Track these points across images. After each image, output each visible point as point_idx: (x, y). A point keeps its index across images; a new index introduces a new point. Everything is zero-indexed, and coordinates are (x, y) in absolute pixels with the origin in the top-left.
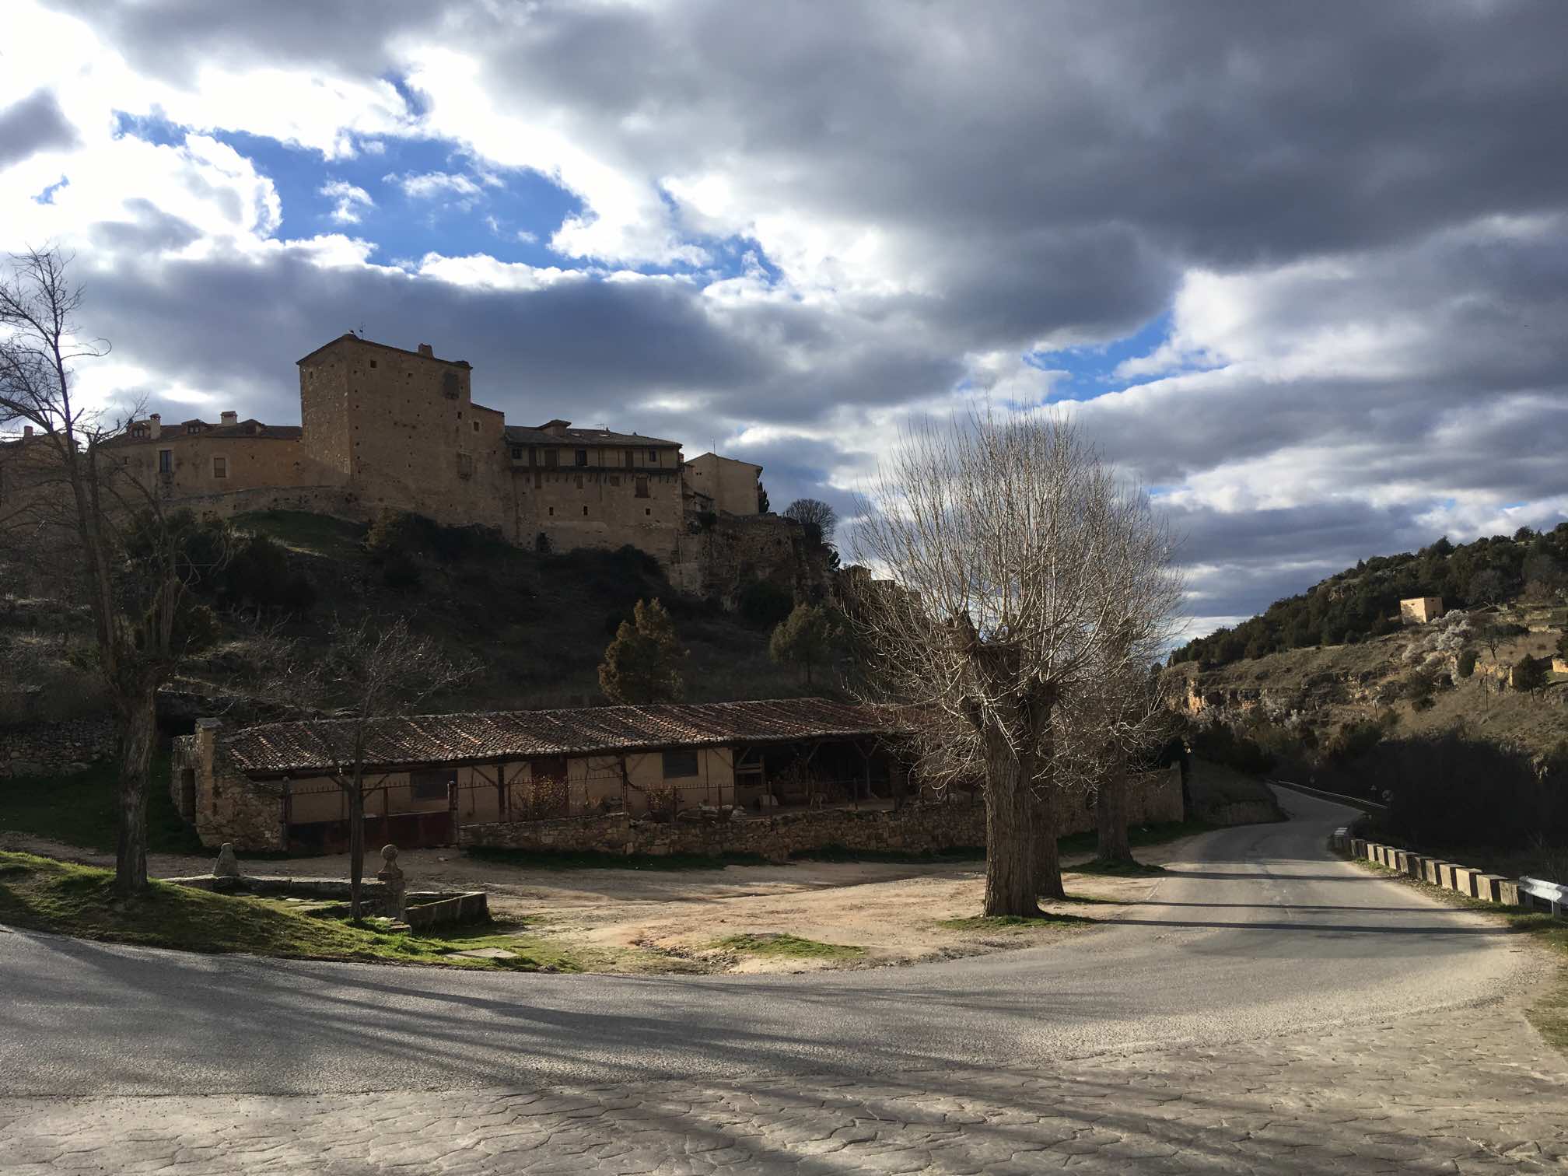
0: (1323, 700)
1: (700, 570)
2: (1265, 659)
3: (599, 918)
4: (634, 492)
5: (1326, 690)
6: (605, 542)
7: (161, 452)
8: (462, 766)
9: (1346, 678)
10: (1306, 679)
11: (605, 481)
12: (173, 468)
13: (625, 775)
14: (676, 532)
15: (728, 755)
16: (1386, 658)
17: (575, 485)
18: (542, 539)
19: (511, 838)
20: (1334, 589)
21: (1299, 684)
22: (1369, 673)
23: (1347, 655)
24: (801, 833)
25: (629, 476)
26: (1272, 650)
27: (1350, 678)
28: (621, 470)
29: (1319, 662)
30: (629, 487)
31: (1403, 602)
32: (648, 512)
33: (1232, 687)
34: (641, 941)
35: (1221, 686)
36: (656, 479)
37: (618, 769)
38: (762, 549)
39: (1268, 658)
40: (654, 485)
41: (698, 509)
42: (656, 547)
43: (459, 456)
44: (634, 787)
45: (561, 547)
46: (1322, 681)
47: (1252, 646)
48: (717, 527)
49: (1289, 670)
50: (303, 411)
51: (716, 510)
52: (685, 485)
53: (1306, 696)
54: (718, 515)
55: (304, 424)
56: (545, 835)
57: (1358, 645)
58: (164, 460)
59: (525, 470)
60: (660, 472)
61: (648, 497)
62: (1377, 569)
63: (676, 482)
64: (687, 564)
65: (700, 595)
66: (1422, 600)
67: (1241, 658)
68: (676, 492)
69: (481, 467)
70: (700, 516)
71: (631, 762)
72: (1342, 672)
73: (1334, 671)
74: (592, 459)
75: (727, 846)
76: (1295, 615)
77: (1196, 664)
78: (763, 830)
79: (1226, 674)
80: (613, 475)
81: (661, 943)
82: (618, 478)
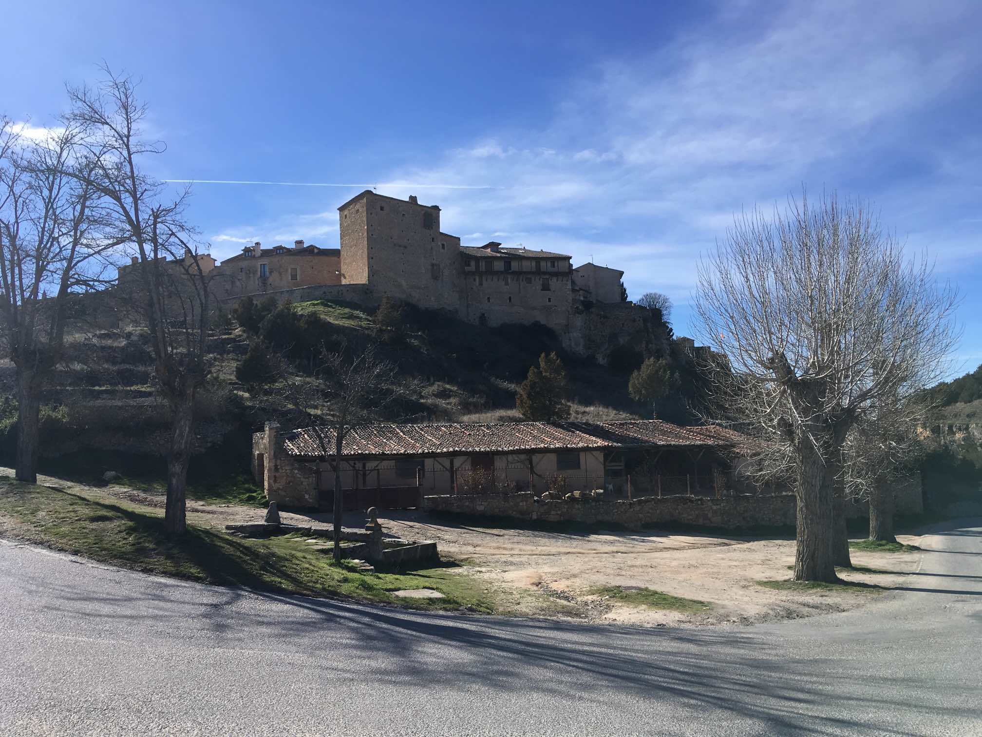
1: (582, 338)
2: (974, 403)
3: (512, 563)
4: (541, 287)
6: (522, 319)
7: (261, 265)
8: (426, 457)
11: (523, 280)
12: (267, 273)
13: (532, 468)
14: (567, 312)
15: (600, 456)
17: (504, 283)
18: (482, 317)
19: (457, 506)
24: (650, 511)
25: (538, 277)
28: (532, 273)
30: (537, 284)
32: (549, 300)
33: (949, 422)
34: (540, 583)
35: (941, 421)
36: (554, 279)
37: (527, 463)
38: (623, 324)
39: (976, 403)
40: (554, 283)
41: (582, 298)
42: (555, 322)
43: (433, 265)
44: (537, 475)
45: (494, 322)
47: (964, 394)
48: (593, 310)
50: (341, 239)
51: (593, 299)
52: (573, 283)
54: (594, 302)
55: (342, 247)
56: (479, 505)
58: (263, 270)
59: (473, 273)
60: (557, 274)
61: (550, 290)
63: (567, 280)
64: (574, 334)
65: (582, 353)
67: (956, 402)
68: (567, 287)
69: (446, 272)
70: (583, 303)
71: (535, 458)
74: (515, 267)
75: (600, 518)
78: (624, 507)
79: (945, 413)
80: (527, 276)
81: (554, 586)
82: (531, 278)
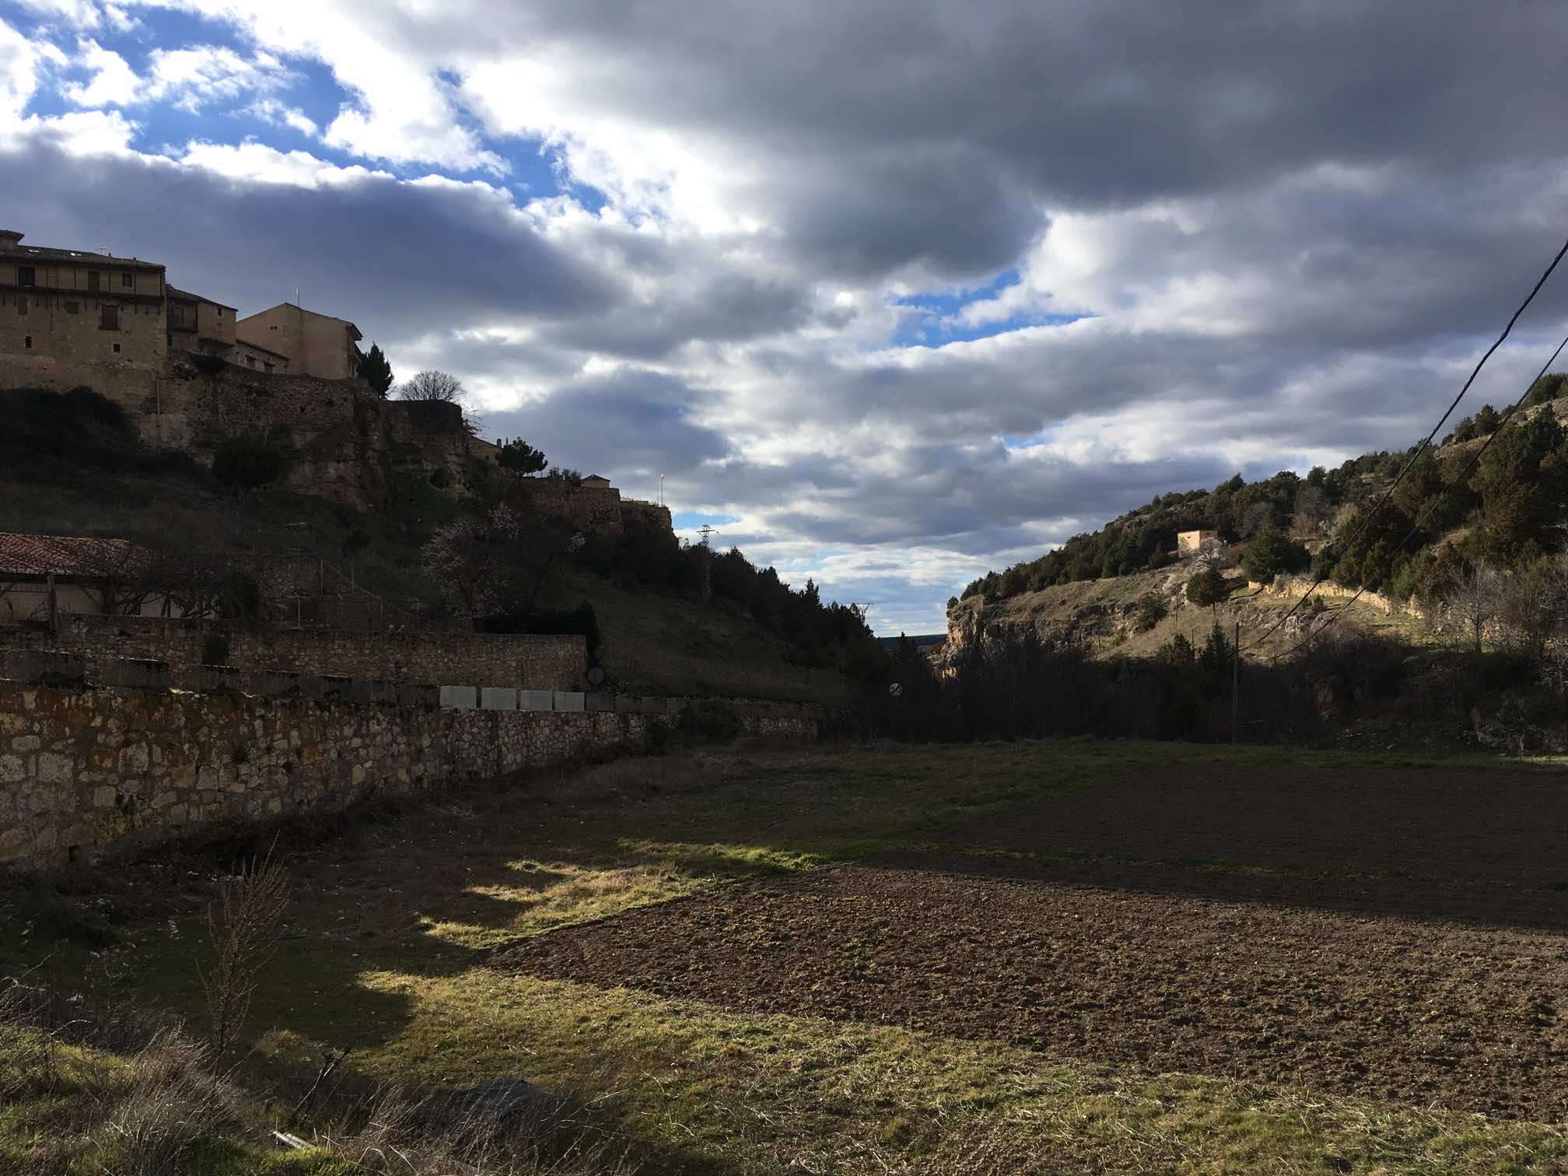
0: (1089, 631)
1: (188, 424)
2: (1045, 592)
4: (98, 323)
5: (1093, 622)
6: (52, 382)
9: (1113, 611)
10: (1076, 611)
11: (58, 306)
14: (154, 374)
16: (1150, 590)
17: (16, 309)
20: (1127, 524)
21: (1069, 616)
22: (1133, 605)
23: (1118, 587)
25: (91, 303)
26: (1052, 583)
27: (1117, 610)
28: (83, 294)
29: (1092, 594)
30: (91, 316)
31: (1180, 535)
32: (117, 348)
35: (1002, 619)
36: (130, 309)
38: (302, 410)
39: (1048, 591)
40: (127, 317)
42: (123, 391)
46: (1090, 614)
47: (1035, 579)
48: (226, 375)
49: (1064, 603)
53: (1074, 628)
57: (1129, 578)
60: (136, 300)
61: (118, 329)
62: (1168, 504)
63: (159, 313)
64: (171, 416)
66: (1198, 532)
67: (1024, 591)
68: (159, 327)
70: (196, 359)
72: (1109, 604)
73: (1102, 603)
74: (41, 278)
76: (1084, 548)
77: (982, 597)
79: (1008, 607)
80: (71, 300)
82: (77, 304)
